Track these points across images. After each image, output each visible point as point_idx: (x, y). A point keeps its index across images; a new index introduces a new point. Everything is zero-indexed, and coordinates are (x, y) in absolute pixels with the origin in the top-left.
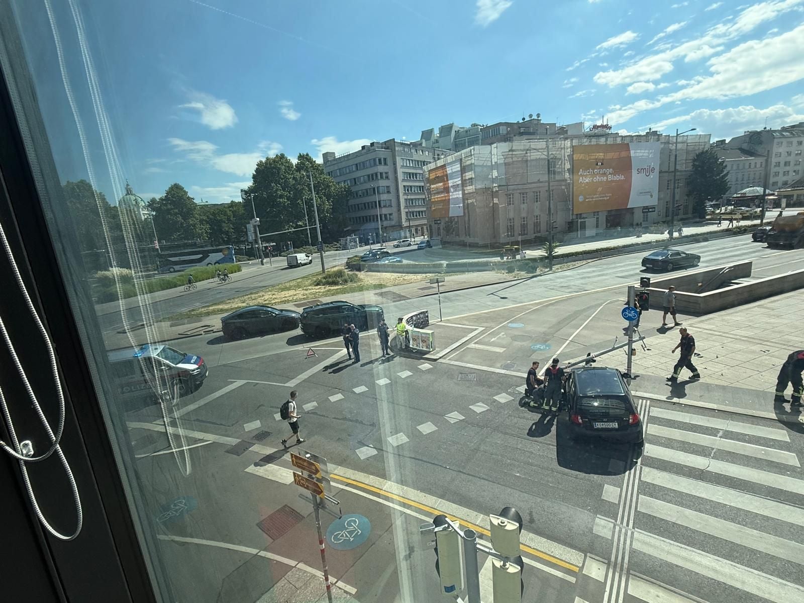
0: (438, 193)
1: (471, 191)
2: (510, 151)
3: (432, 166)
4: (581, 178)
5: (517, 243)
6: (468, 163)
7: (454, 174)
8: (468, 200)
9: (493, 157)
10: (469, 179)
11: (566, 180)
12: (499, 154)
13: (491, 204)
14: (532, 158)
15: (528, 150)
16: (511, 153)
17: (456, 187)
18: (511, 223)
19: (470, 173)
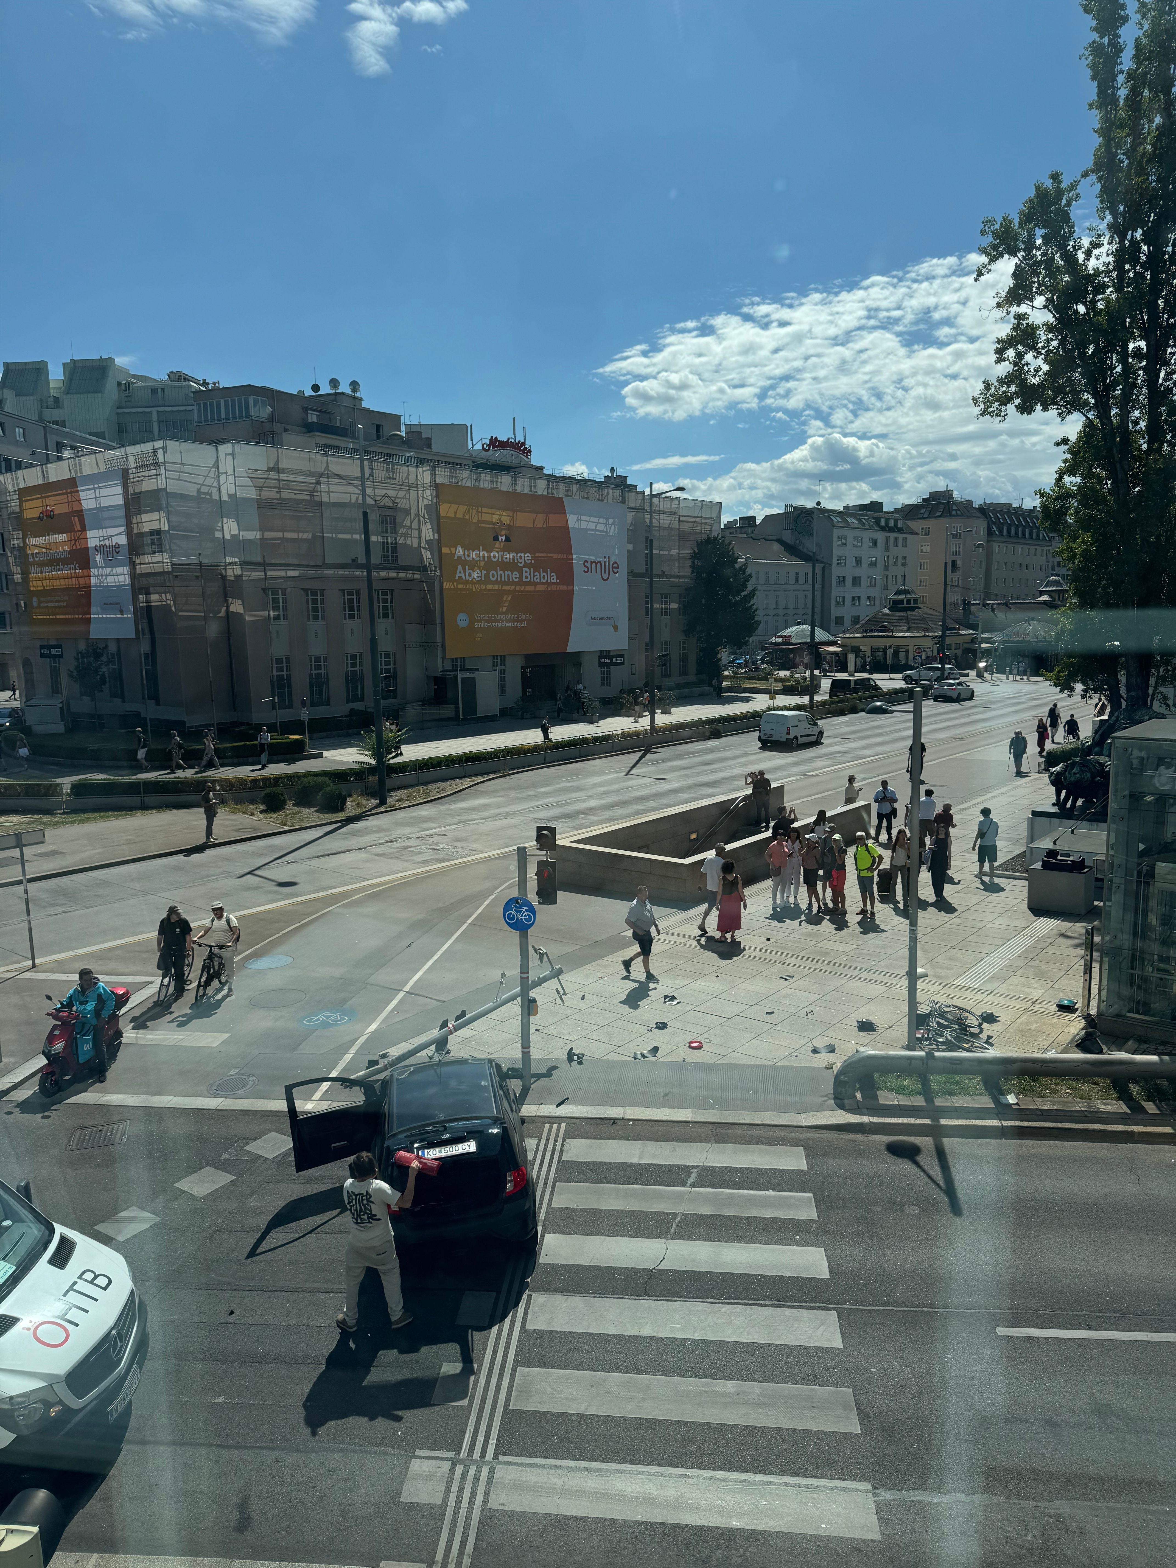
0: (54, 562)
1: (158, 568)
2: (270, 470)
3: (31, 477)
4: (460, 567)
5: (296, 726)
6: (148, 486)
7: (106, 514)
8: (148, 593)
9: (223, 479)
10: (152, 533)
11: (423, 569)
12: (241, 471)
13: (223, 613)
14: (334, 498)
15: (322, 475)
16: (274, 475)
17: (110, 552)
18: (280, 669)
19: (155, 516)
